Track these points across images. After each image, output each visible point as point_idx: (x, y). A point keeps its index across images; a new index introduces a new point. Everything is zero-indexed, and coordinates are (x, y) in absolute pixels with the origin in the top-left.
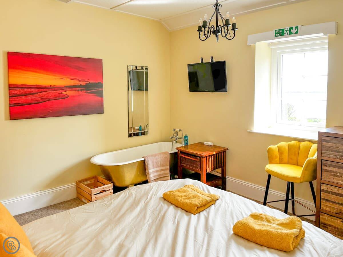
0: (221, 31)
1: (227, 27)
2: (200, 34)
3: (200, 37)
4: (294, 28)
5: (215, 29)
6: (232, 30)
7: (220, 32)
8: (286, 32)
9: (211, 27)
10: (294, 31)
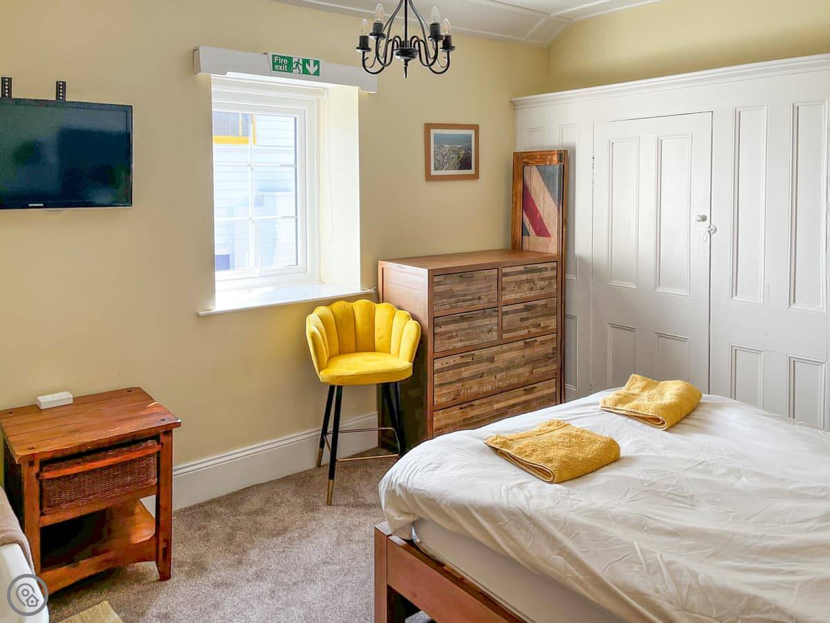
4: (312, 63)
8: (297, 66)
10: (312, 69)
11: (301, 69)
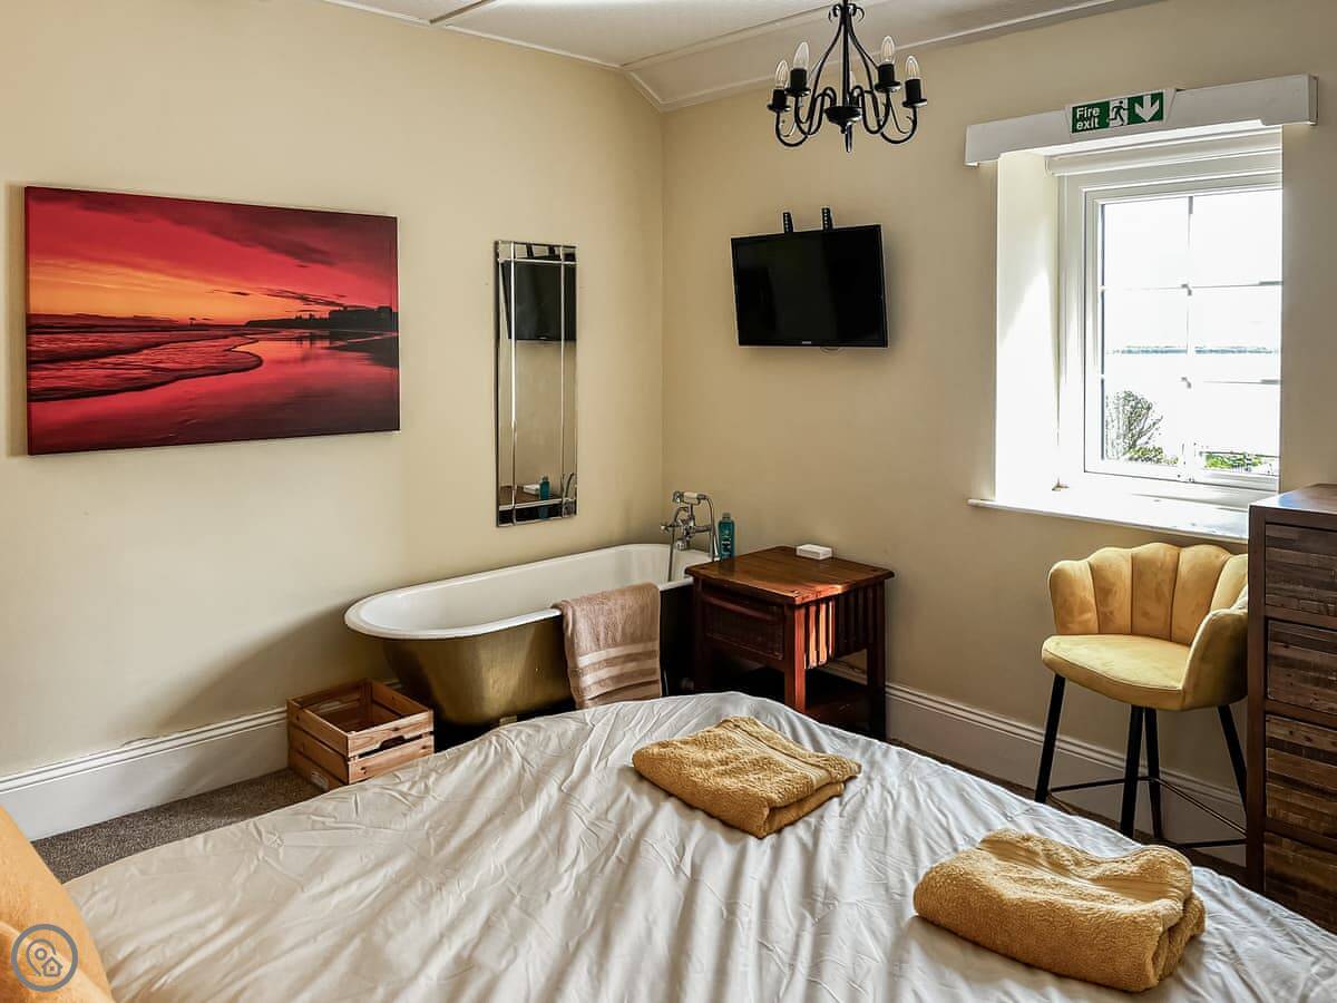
0: (860, 110)
1: (884, 95)
2: (781, 119)
3: (782, 132)
4: (1147, 100)
5: (839, 103)
6: (905, 104)
7: (858, 115)
8: (1118, 112)
9: (824, 94)
10: (1146, 111)
11: (1125, 118)
